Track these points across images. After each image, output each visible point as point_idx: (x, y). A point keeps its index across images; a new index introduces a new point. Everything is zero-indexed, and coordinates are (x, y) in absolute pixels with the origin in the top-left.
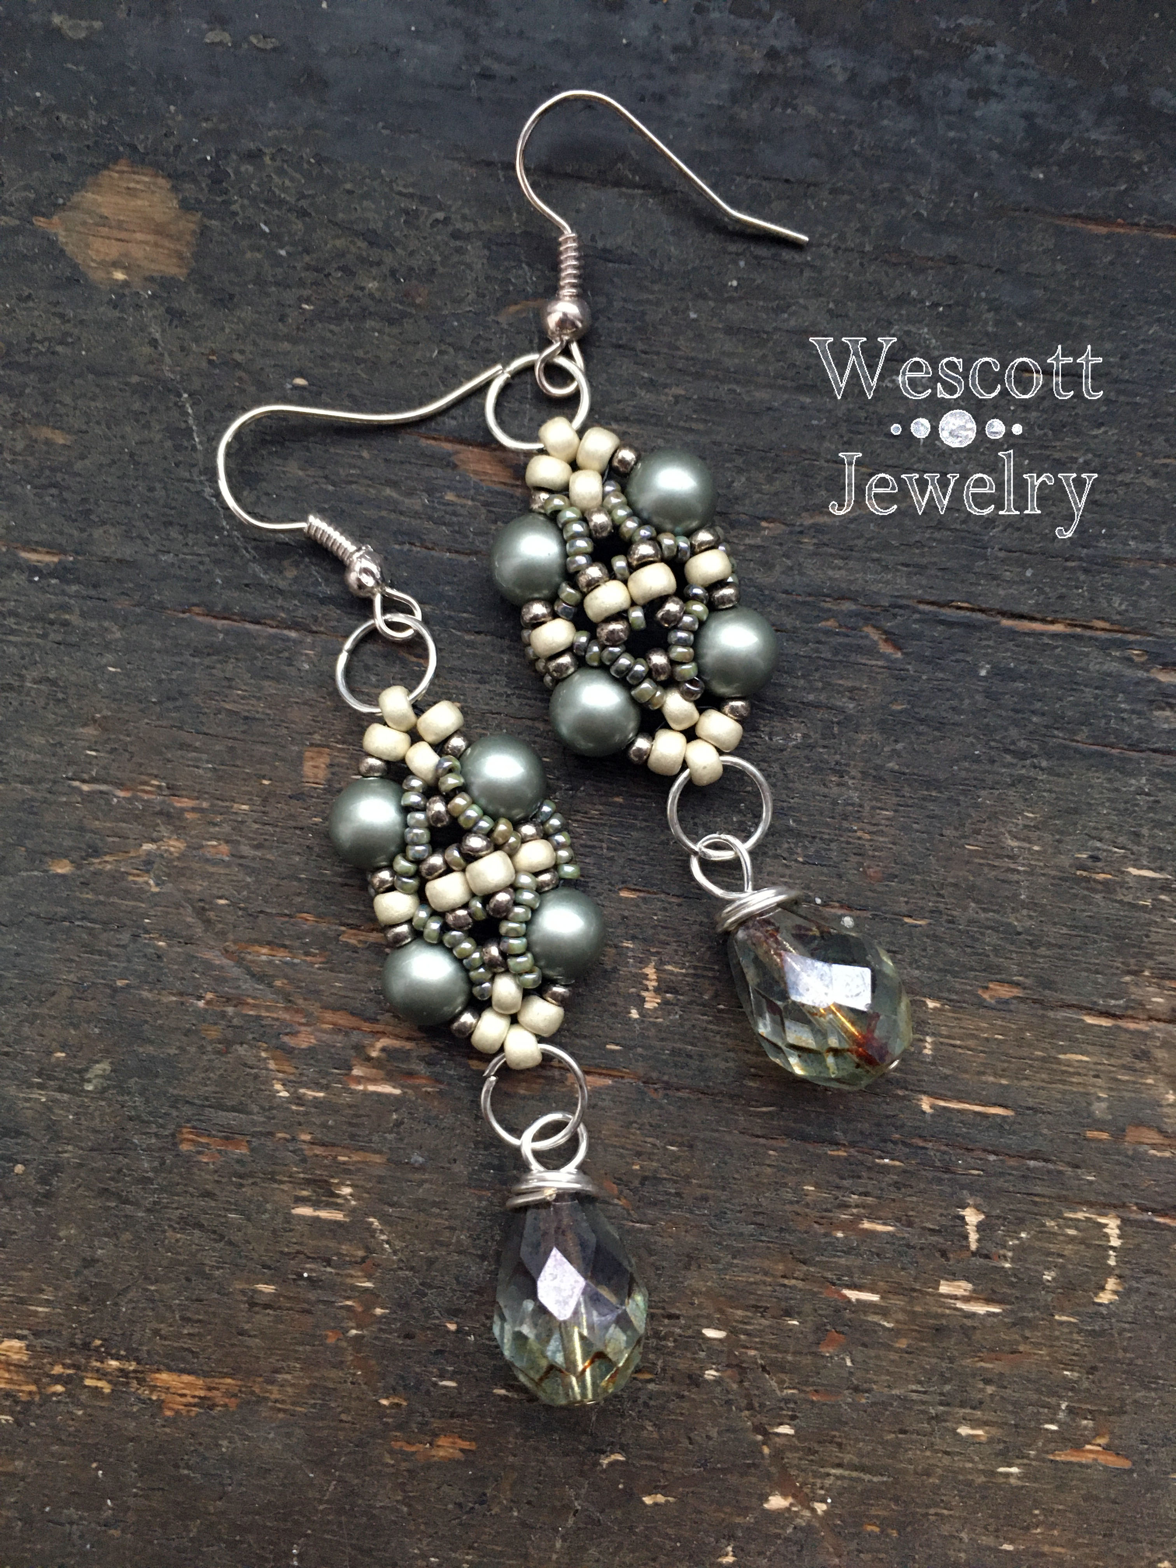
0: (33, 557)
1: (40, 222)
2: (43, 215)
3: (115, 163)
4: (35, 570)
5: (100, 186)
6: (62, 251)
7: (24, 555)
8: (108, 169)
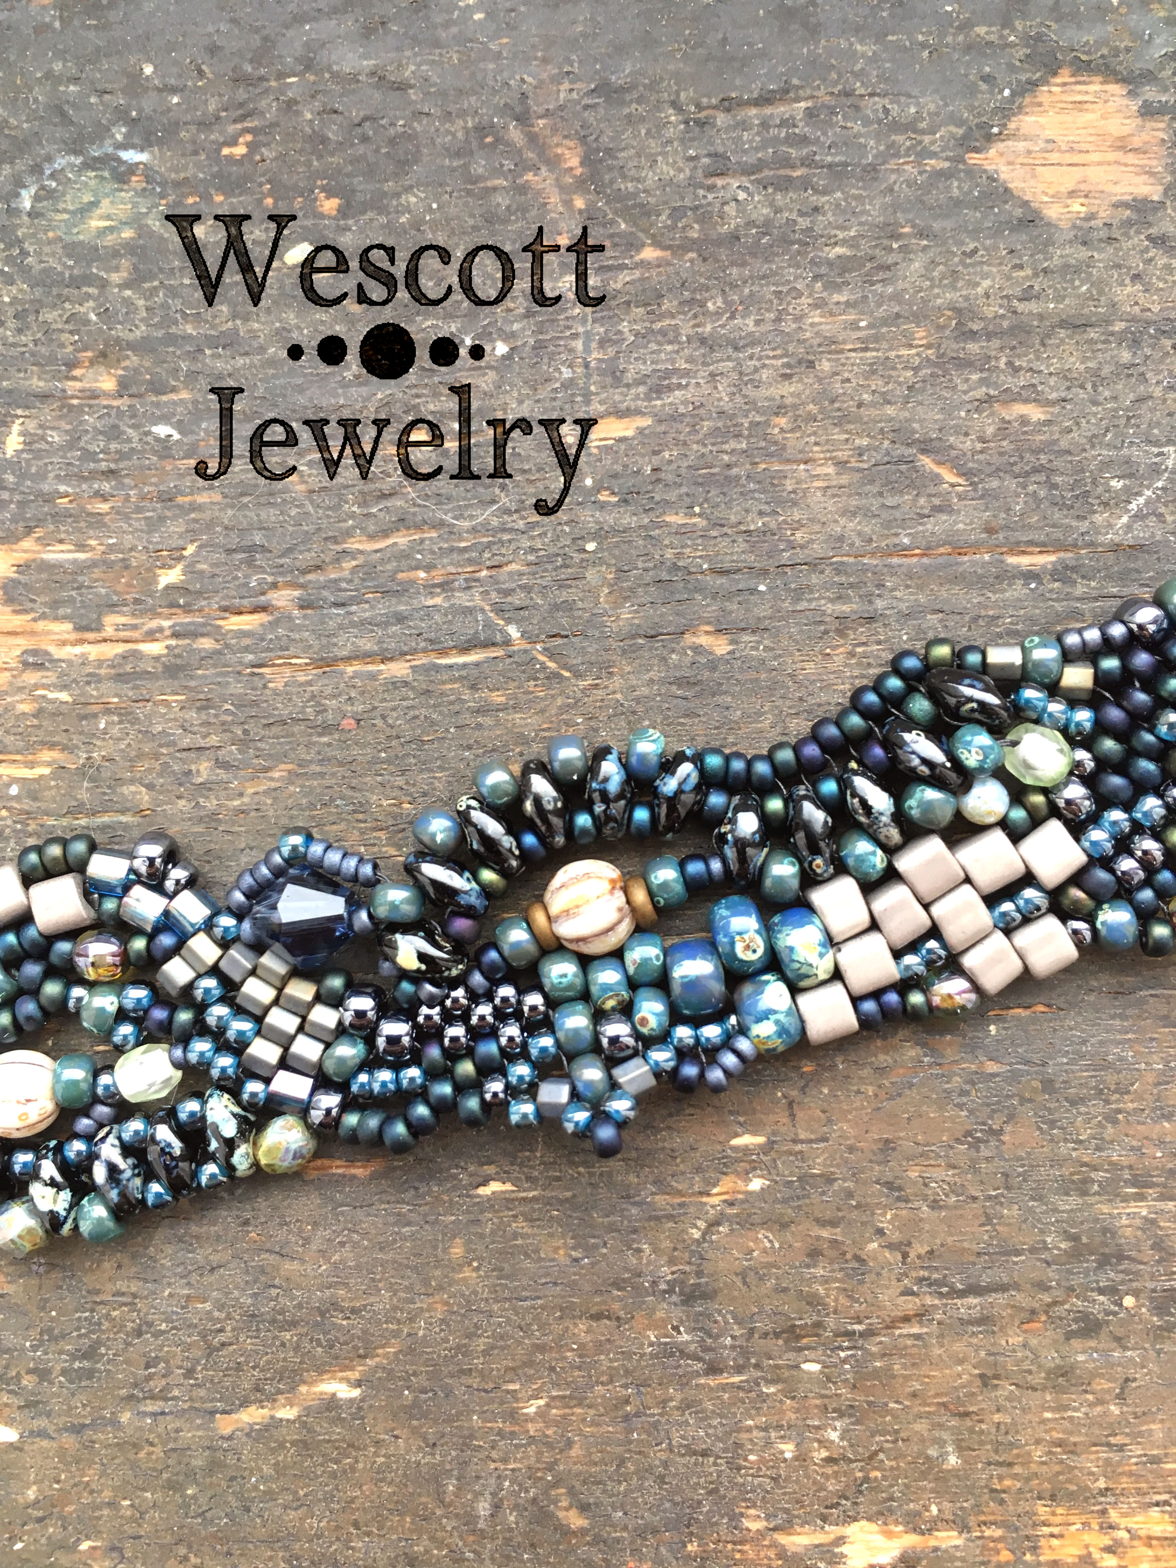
0: (1024, 561)
1: (973, 158)
2: (977, 150)
3: (1055, 74)
4: (1030, 576)
5: (1040, 105)
6: (1007, 190)
7: (1012, 560)
8: (1048, 83)
